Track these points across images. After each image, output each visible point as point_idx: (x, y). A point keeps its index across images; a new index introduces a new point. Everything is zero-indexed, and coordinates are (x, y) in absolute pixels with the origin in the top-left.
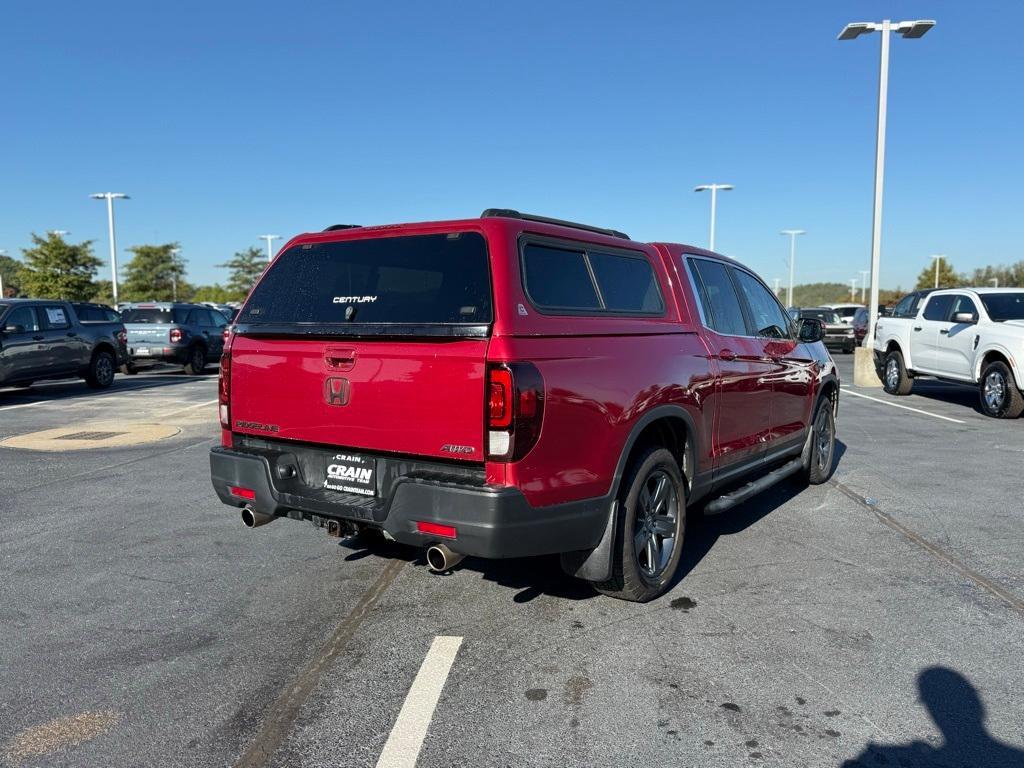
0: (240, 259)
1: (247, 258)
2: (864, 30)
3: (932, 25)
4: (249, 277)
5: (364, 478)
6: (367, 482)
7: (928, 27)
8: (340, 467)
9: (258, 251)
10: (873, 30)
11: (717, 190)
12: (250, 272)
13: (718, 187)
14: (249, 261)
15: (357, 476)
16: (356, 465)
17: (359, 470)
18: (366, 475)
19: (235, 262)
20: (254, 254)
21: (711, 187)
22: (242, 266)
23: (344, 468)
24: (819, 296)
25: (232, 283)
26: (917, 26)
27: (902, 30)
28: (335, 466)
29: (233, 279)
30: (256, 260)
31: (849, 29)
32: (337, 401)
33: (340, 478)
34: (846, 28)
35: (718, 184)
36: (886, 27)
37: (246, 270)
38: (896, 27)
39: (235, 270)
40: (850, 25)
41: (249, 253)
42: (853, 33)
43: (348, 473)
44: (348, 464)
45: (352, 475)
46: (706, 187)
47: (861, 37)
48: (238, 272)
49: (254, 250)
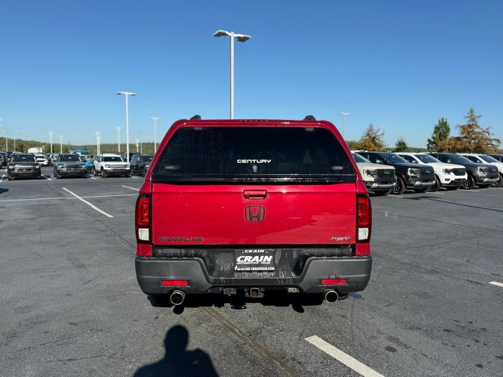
2: (224, 34)
3: (249, 38)
5: (266, 261)
6: (269, 263)
7: (248, 38)
8: (247, 257)
10: (227, 35)
11: (128, 95)
13: (129, 93)
15: (261, 260)
16: (260, 255)
17: (262, 257)
18: (269, 259)
21: (125, 93)
23: (251, 257)
24: (149, 148)
26: (244, 37)
27: (238, 37)
28: (244, 257)
31: (219, 33)
32: (255, 220)
33: (247, 263)
34: (218, 32)
35: (129, 92)
38: (236, 35)
40: (220, 31)
42: (220, 35)
43: (254, 260)
44: (253, 255)
45: (257, 260)
46: (123, 93)
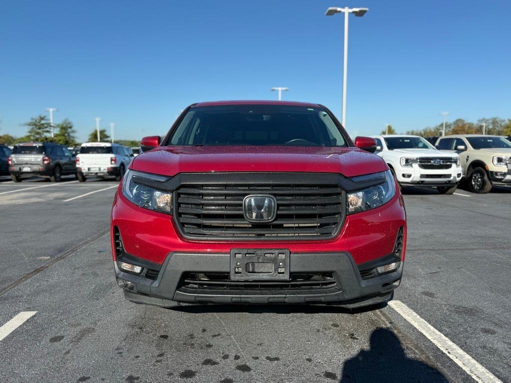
0: (34, 121)
1: (38, 121)
4: (39, 131)
9: (44, 117)
12: (40, 128)
14: (39, 122)
19: (32, 123)
20: (42, 119)
22: (35, 125)
25: (29, 134)
29: (30, 132)
30: (43, 122)
36: (347, 11)
37: (37, 127)
39: (31, 127)
41: (39, 119)
47: (336, 14)
48: (33, 128)
49: (42, 116)
